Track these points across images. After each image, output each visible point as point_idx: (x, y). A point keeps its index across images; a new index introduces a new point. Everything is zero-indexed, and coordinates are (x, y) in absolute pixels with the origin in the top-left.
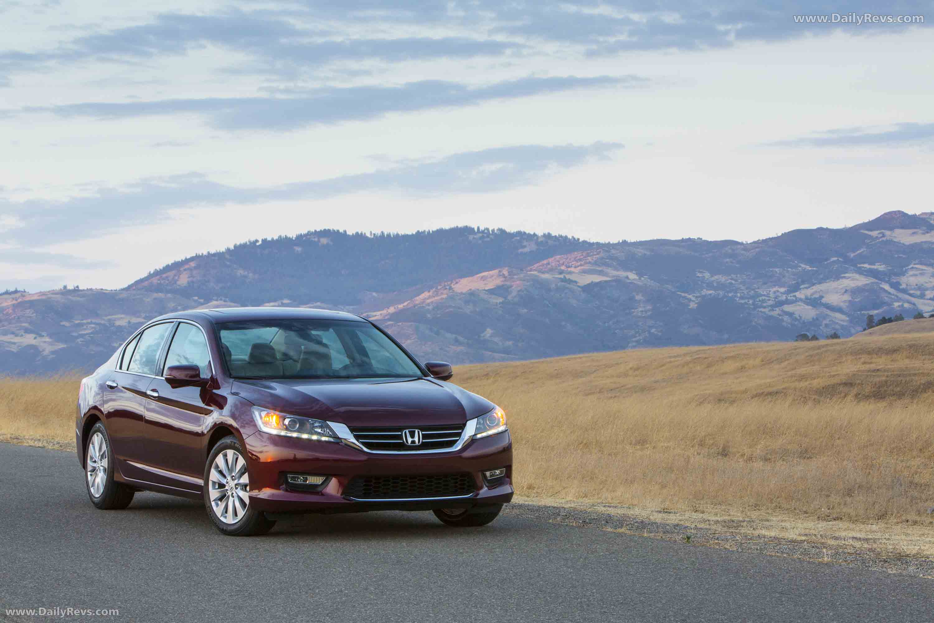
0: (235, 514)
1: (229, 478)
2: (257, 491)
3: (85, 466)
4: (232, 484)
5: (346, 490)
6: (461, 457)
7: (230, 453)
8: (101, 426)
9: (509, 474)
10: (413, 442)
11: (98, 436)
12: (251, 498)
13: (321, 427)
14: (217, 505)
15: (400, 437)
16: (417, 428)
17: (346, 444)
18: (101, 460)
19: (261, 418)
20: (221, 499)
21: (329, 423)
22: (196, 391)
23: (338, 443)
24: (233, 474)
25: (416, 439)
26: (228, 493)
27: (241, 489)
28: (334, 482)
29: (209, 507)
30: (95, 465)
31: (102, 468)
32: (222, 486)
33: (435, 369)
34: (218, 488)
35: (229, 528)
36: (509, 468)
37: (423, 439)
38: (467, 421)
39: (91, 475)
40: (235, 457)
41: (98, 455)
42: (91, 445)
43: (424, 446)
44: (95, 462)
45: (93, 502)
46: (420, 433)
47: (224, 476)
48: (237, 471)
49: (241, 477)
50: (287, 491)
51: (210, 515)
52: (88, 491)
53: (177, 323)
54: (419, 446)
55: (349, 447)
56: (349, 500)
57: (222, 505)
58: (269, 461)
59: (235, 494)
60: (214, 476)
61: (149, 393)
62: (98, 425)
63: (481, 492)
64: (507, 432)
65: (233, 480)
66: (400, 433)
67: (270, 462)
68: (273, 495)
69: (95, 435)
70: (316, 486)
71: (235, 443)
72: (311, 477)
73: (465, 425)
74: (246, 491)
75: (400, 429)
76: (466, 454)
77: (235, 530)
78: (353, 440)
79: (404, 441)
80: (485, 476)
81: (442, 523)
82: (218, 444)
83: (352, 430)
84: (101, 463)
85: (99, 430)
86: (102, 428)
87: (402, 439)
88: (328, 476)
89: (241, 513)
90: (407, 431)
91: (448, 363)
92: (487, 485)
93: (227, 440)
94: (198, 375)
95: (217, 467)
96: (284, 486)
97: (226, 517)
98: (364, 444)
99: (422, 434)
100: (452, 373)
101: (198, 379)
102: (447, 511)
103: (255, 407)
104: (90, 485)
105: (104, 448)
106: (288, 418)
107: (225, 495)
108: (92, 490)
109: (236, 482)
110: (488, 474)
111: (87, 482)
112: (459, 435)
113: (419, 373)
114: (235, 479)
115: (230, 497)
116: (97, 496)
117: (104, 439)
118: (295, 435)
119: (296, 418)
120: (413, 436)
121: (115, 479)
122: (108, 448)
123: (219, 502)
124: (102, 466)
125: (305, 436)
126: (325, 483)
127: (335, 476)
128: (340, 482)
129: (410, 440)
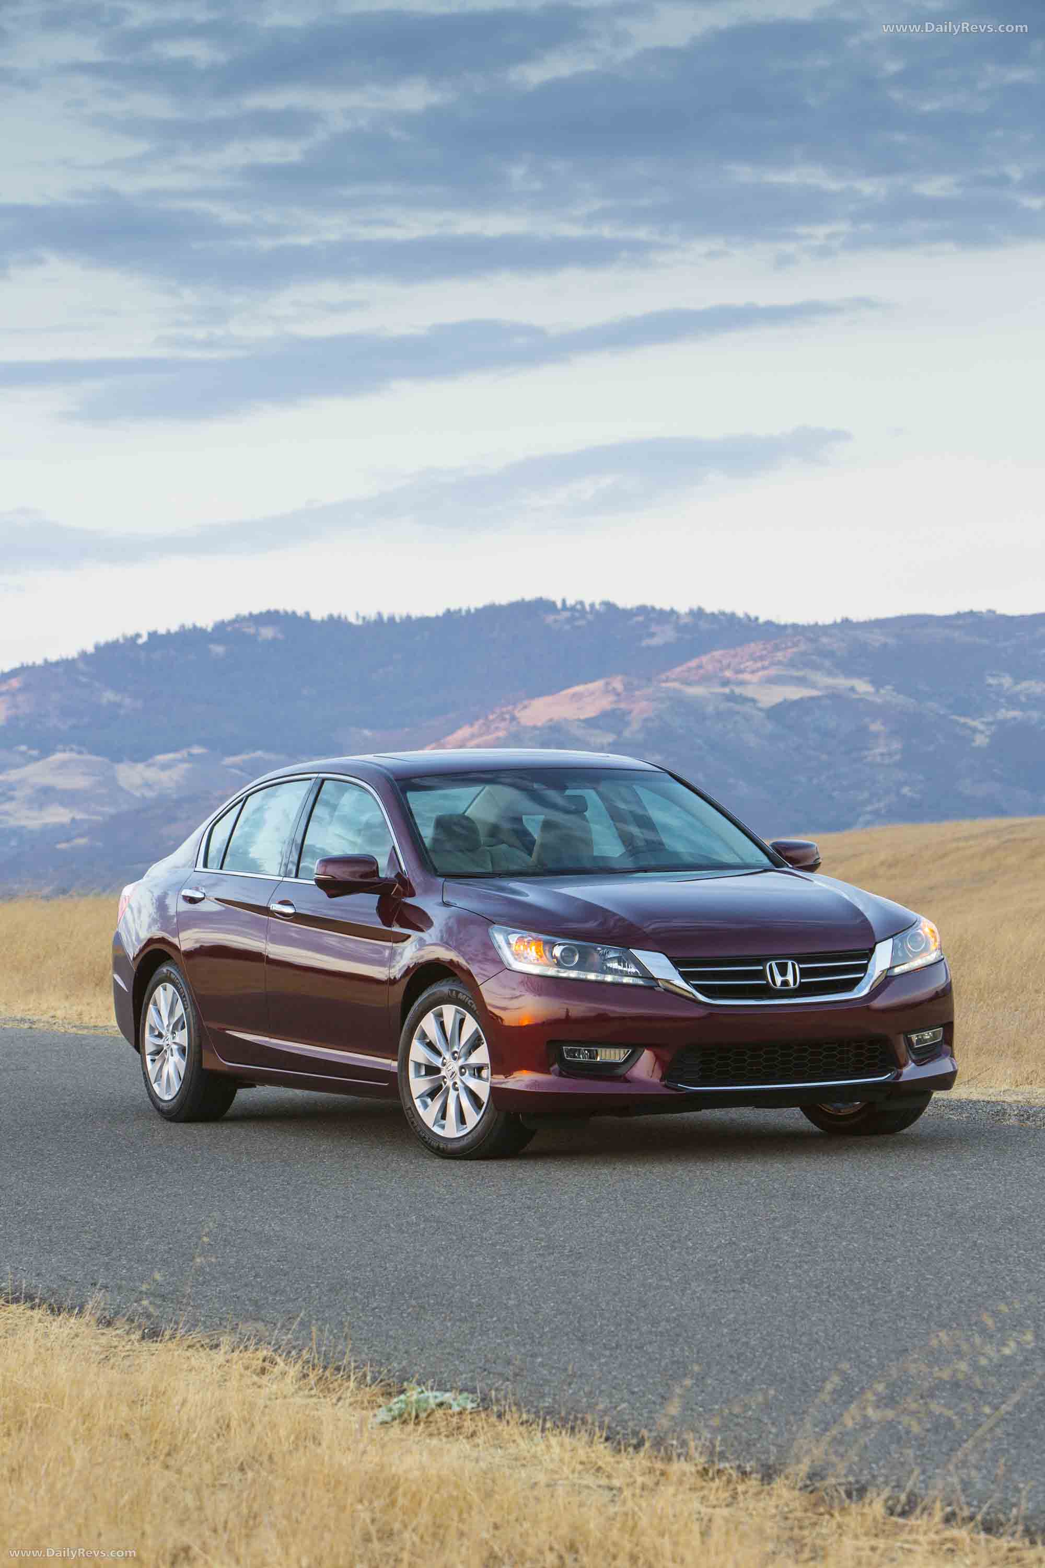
0: (462, 1119)
1: (448, 1056)
2: (502, 1077)
3: (138, 1045)
4: (455, 1066)
5: (669, 1071)
6: (868, 1008)
7: (449, 1012)
8: (172, 970)
9: (948, 1038)
10: (785, 983)
11: (165, 989)
12: (494, 1091)
13: (619, 960)
14: (426, 1106)
15: (761, 975)
16: (790, 958)
17: (666, 990)
18: (173, 1033)
19: (509, 944)
20: (432, 1094)
21: (636, 953)
22: (372, 900)
23: (652, 988)
24: (455, 1049)
25: (790, 978)
26: (445, 1083)
27: (470, 1075)
28: (646, 1058)
29: (410, 1108)
30: (160, 1042)
31: (175, 1047)
32: (432, 1070)
33: (790, 854)
34: (426, 1075)
35: (451, 1146)
36: (949, 1027)
37: (801, 977)
38: (876, 943)
39: (153, 1061)
40: (459, 1017)
41: (166, 1022)
42: (151, 1006)
43: (803, 990)
44: (160, 1036)
45: (159, 1110)
46: (797, 967)
47: (439, 1054)
48: (463, 1042)
49: (470, 1053)
50: (560, 1075)
51: (413, 1123)
52: (148, 1089)
53: (319, 781)
54: (795, 990)
55: (672, 994)
56: (676, 1090)
57: (435, 1106)
58: (526, 1023)
59: (459, 1085)
60: (418, 1053)
61: (276, 907)
62: (164, 969)
63: (905, 1070)
64: (942, 963)
65: (455, 1059)
66: (761, 968)
67: (527, 1026)
68: (535, 1083)
69: (160, 988)
70: (615, 1065)
71: (458, 993)
72: (603, 1050)
73: (872, 951)
74: (480, 1077)
75: (761, 961)
76: (879, 1003)
77: (463, 1149)
78: (680, 982)
79: (768, 981)
80: (909, 1042)
81: (816, 1129)
82: (425, 995)
83: (676, 963)
84: (174, 1038)
85: (168, 979)
86: (175, 974)
87: (765, 978)
88: (635, 1046)
89: (473, 1118)
90: (773, 963)
91: (810, 842)
92: (914, 1057)
93: (443, 988)
94: (376, 873)
95: (424, 1036)
96: (556, 1066)
97: (443, 1127)
98: (698, 988)
99: (800, 969)
100: (820, 861)
101: (375, 879)
102: (828, 1108)
103: (496, 926)
104: (152, 1079)
105: (180, 1010)
106: (559, 945)
107: (440, 1087)
108: (155, 1086)
109: (461, 1062)
110: (914, 1038)
111: (144, 1073)
112: (864, 968)
113: (765, 860)
114: (459, 1058)
115: (451, 1090)
116: (167, 1098)
117: (180, 995)
118: (573, 974)
119: (574, 945)
120: (783, 972)
121: (204, 1066)
122: (189, 1010)
123: (429, 1100)
124: (175, 1043)
125: (592, 976)
126: (631, 1060)
127: (649, 1046)
128: (657, 1058)
129: (779, 979)
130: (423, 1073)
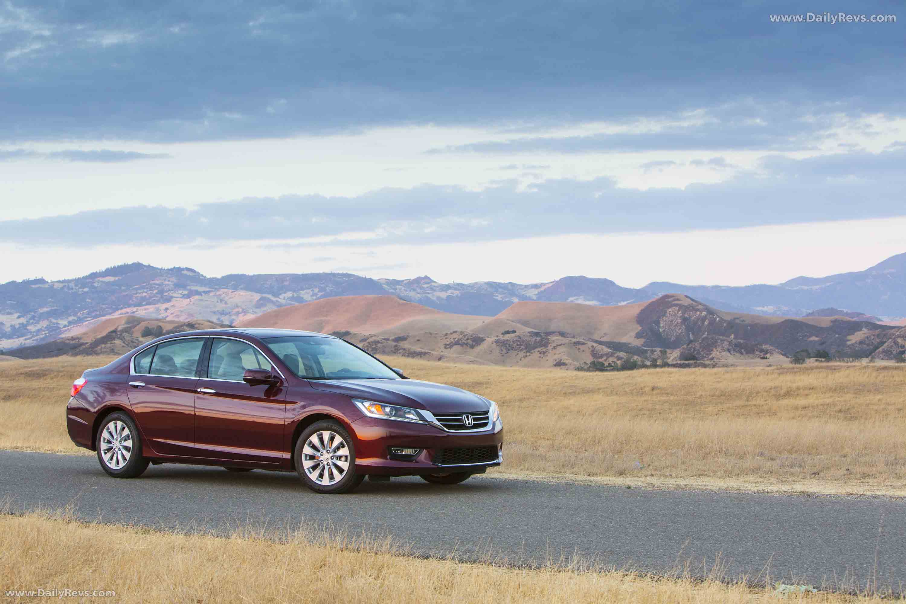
0: (332, 478)
1: (324, 452)
4: (328, 456)
5: (432, 458)
6: (491, 434)
7: (326, 433)
8: (120, 416)
10: (469, 424)
11: (115, 423)
14: (310, 472)
15: (461, 420)
16: (470, 414)
17: (431, 425)
18: (122, 442)
19: (364, 407)
20: (314, 468)
21: (419, 411)
23: (425, 425)
24: (328, 450)
25: (470, 421)
26: (322, 463)
27: (337, 459)
28: (424, 453)
29: (303, 474)
30: (111, 445)
32: (316, 458)
34: (311, 460)
35: (326, 489)
37: (474, 421)
39: (106, 453)
40: (332, 436)
41: (115, 437)
42: (105, 431)
43: (475, 426)
44: (111, 443)
45: (111, 473)
46: (472, 417)
47: (319, 451)
48: (333, 446)
50: (391, 459)
51: (305, 480)
52: (102, 465)
54: (472, 426)
55: (434, 427)
56: (435, 466)
57: (317, 472)
59: (330, 464)
60: (307, 450)
61: (201, 390)
62: (115, 415)
65: (328, 453)
66: (461, 417)
69: (112, 423)
70: (411, 456)
71: (332, 426)
72: (405, 449)
73: (489, 411)
74: (340, 460)
75: (461, 414)
76: (493, 431)
78: (437, 422)
79: (463, 423)
82: (313, 427)
83: (435, 415)
84: (120, 444)
85: (118, 419)
86: (123, 417)
88: (422, 448)
89: (339, 477)
90: (465, 415)
93: (323, 424)
95: (311, 443)
96: (388, 456)
97: (321, 481)
98: (443, 425)
103: (356, 399)
104: (106, 461)
105: (126, 432)
106: (388, 407)
107: (319, 465)
108: (108, 464)
109: (331, 455)
111: (100, 459)
114: (331, 453)
115: (326, 466)
116: (116, 469)
117: (127, 426)
118: (393, 418)
119: (394, 407)
120: (468, 420)
121: (144, 456)
122: (133, 432)
123: (311, 470)
124: (121, 446)
125: (399, 419)
126: (420, 454)
127: (426, 448)
128: (428, 452)
129: (467, 422)
130: (308, 458)
